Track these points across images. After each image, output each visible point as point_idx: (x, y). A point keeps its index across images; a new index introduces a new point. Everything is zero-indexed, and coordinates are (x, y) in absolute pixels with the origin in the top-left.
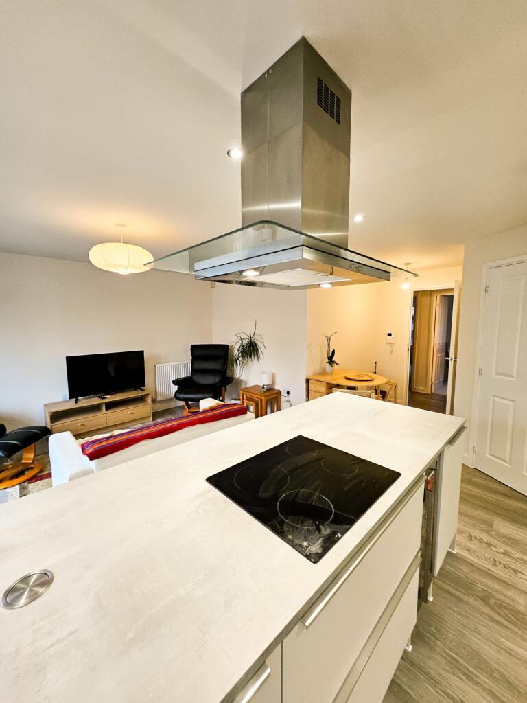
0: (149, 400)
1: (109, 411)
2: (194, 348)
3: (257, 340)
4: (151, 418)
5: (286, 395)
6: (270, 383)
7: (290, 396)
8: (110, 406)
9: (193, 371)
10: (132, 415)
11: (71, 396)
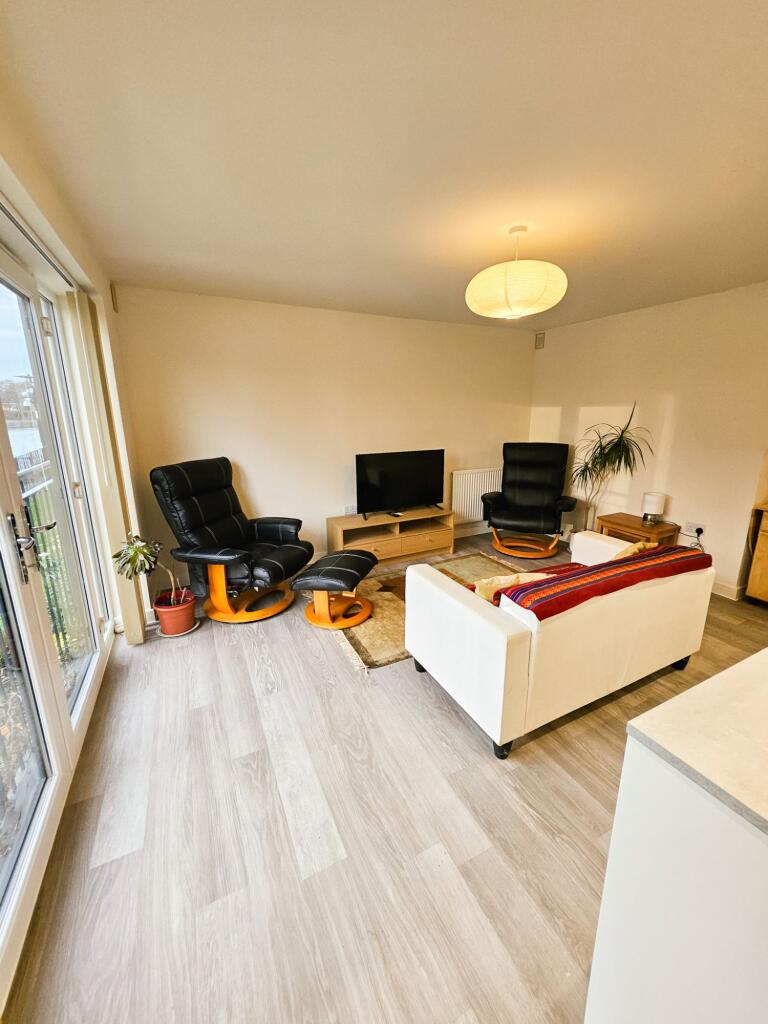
0: (451, 523)
1: (403, 535)
2: (508, 447)
3: (632, 435)
4: (451, 549)
5: (696, 535)
6: (660, 512)
7: (701, 536)
8: (405, 527)
9: (505, 484)
10: (431, 544)
11: (360, 510)
